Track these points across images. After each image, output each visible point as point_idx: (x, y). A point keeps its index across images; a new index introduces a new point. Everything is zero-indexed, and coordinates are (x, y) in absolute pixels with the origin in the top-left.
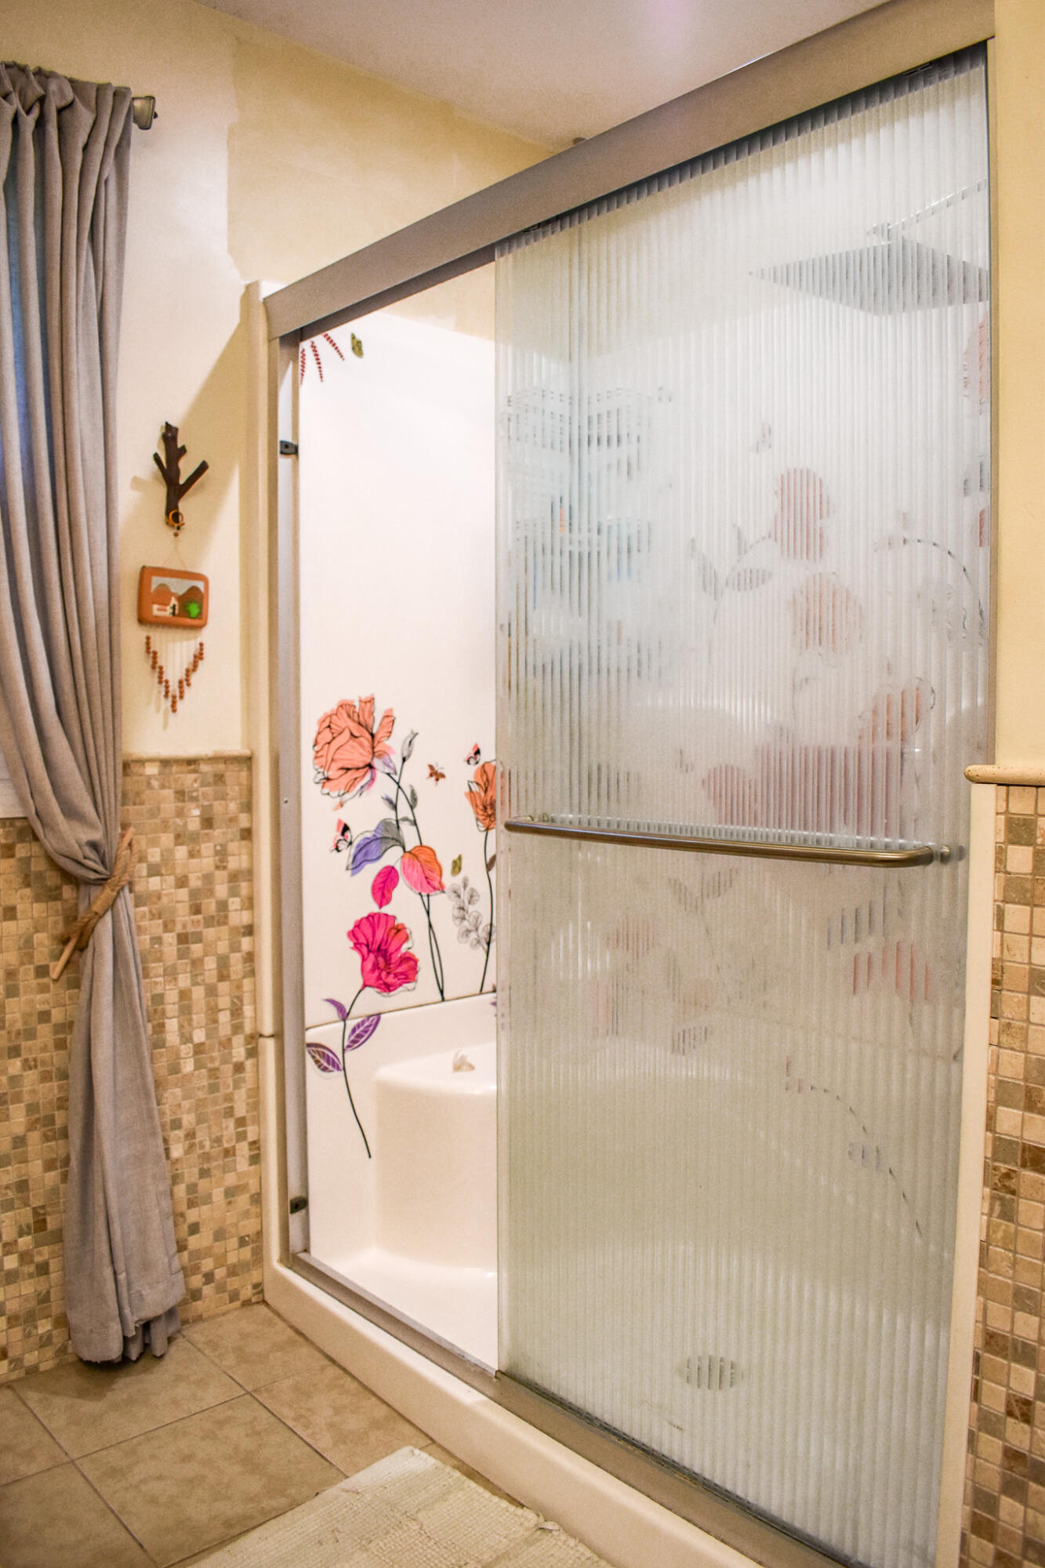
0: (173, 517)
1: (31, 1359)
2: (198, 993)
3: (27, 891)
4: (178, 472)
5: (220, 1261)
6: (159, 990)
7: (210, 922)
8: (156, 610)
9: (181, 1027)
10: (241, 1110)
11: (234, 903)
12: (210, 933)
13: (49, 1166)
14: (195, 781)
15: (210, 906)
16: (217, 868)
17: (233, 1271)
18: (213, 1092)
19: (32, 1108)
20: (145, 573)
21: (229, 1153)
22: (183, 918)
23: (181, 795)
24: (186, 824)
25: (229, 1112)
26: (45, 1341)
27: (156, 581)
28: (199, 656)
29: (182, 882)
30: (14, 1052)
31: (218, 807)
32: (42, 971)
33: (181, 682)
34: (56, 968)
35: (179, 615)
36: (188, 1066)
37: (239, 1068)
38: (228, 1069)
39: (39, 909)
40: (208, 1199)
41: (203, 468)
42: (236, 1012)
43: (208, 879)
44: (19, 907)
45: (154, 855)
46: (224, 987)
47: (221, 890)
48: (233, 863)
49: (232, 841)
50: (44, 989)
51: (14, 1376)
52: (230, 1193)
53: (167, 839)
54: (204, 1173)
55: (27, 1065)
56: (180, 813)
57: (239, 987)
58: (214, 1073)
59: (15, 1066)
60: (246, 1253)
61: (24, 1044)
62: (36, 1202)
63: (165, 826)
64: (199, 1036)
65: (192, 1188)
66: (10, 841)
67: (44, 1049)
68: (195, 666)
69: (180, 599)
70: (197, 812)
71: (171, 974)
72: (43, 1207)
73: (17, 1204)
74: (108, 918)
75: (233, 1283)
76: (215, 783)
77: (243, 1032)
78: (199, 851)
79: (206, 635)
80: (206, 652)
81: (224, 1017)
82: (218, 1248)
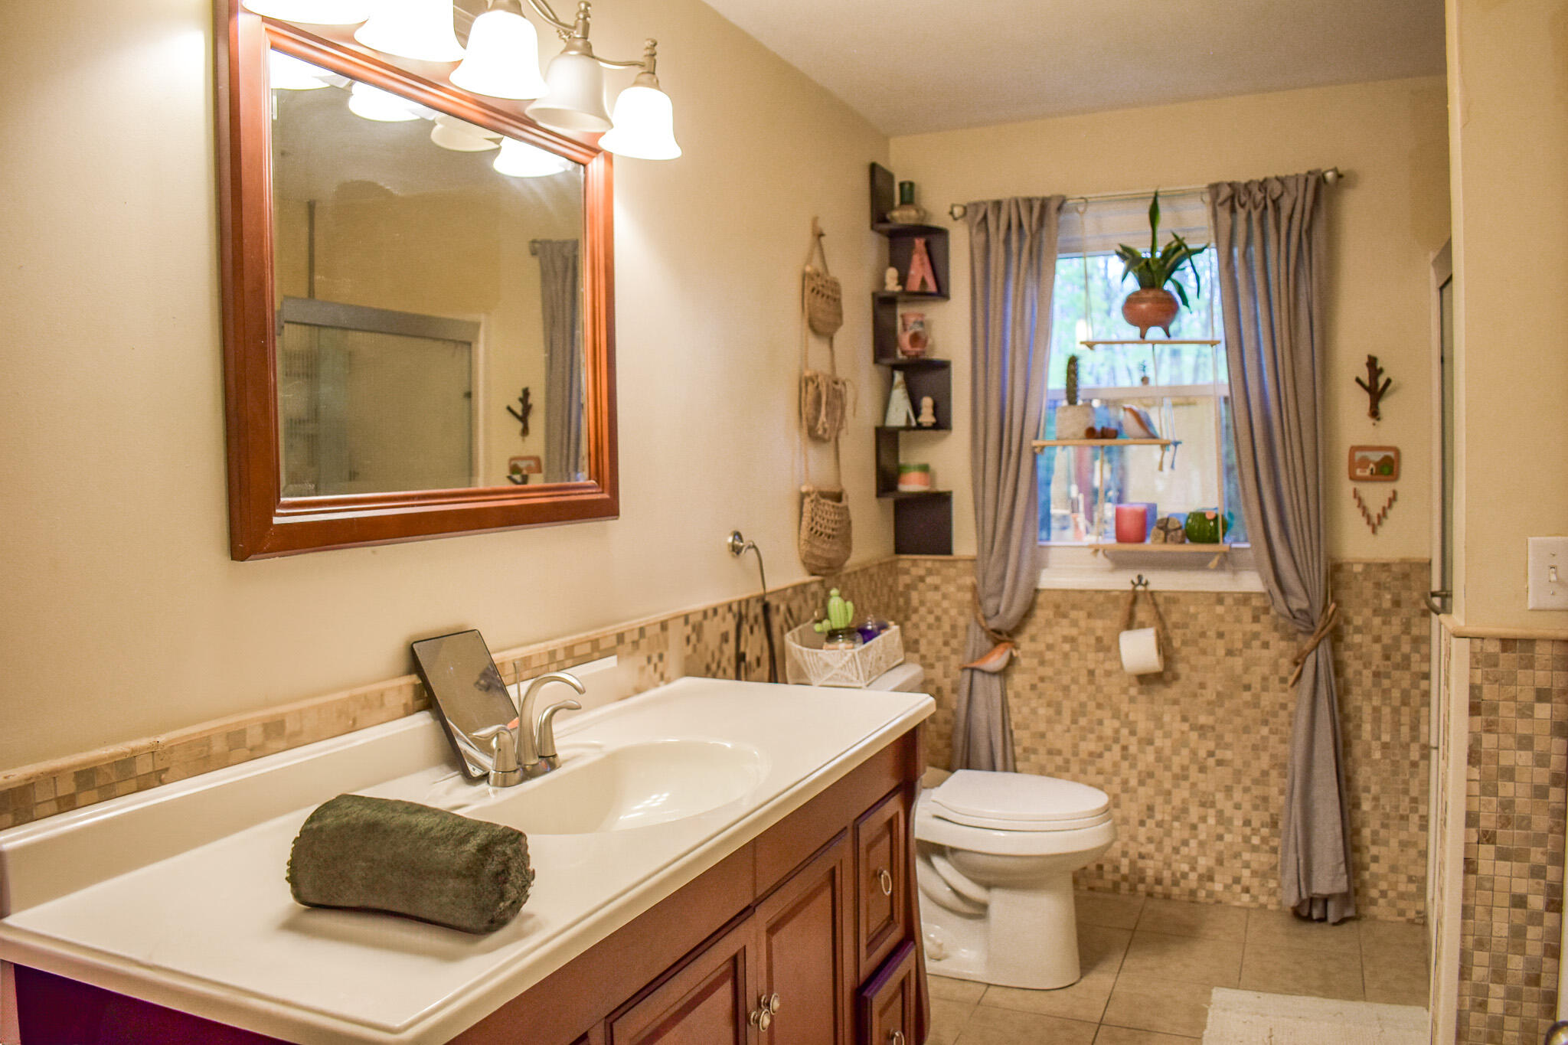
0: (1375, 413)
1: (1263, 899)
2: (1386, 711)
3: (1276, 635)
4: (1377, 385)
5: (1394, 886)
6: (1358, 704)
7: (1397, 667)
8: (1359, 472)
9: (1373, 729)
10: (1414, 792)
11: (1415, 657)
12: (1396, 674)
13: (1282, 792)
14: (1388, 577)
15: (1397, 658)
16: (1403, 633)
17: (1402, 896)
18: (1393, 776)
19: (1273, 756)
20: (1354, 449)
21: (1404, 818)
22: (1377, 660)
23: (1378, 585)
24: (1380, 604)
25: (1406, 792)
26: (1272, 893)
27: (1358, 455)
28: (1393, 499)
29: (1377, 639)
30: (1265, 722)
31: (1405, 595)
32: (1283, 680)
33: (1379, 517)
34: (1291, 679)
35: (1377, 474)
36: (1377, 755)
37: (1414, 764)
38: (1406, 764)
39: (1283, 644)
40: (1386, 843)
41: (1388, 381)
42: (1415, 728)
43: (1396, 639)
44: (1271, 643)
45: (1358, 621)
46: (1405, 710)
47: (1406, 648)
48: (1415, 631)
49: (1415, 616)
50: (1284, 691)
51: (1253, 905)
52: (1404, 845)
53: (1367, 612)
54: (1384, 826)
55: (1272, 732)
56: (1377, 596)
57: (1418, 712)
58: (1395, 763)
59: (1265, 731)
60: (1413, 888)
61: (1271, 720)
62: (1272, 811)
63: (1366, 603)
64: (1386, 738)
65: (1375, 833)
66: (1267, 605)
67: (1283, 724)
68: (1390, 506)
69: (1377, 464)
70: (1388, 597)
71: (1368, 696)
72: (1277, 815)
73: (1261, 808)
74: (1313, 654)
75: (1402, 904)
76: (1403, 578)
77: (1418, 742)
78: (1390, 621)
79: (1398, 486)
80: (1399, 497)
81: (1405, 730)
82: (1392, 877)
